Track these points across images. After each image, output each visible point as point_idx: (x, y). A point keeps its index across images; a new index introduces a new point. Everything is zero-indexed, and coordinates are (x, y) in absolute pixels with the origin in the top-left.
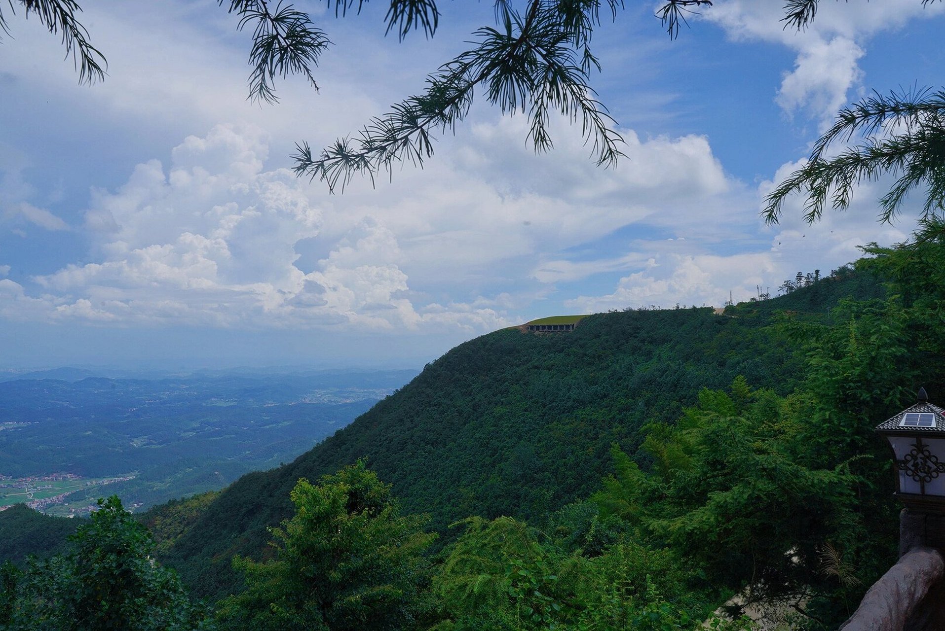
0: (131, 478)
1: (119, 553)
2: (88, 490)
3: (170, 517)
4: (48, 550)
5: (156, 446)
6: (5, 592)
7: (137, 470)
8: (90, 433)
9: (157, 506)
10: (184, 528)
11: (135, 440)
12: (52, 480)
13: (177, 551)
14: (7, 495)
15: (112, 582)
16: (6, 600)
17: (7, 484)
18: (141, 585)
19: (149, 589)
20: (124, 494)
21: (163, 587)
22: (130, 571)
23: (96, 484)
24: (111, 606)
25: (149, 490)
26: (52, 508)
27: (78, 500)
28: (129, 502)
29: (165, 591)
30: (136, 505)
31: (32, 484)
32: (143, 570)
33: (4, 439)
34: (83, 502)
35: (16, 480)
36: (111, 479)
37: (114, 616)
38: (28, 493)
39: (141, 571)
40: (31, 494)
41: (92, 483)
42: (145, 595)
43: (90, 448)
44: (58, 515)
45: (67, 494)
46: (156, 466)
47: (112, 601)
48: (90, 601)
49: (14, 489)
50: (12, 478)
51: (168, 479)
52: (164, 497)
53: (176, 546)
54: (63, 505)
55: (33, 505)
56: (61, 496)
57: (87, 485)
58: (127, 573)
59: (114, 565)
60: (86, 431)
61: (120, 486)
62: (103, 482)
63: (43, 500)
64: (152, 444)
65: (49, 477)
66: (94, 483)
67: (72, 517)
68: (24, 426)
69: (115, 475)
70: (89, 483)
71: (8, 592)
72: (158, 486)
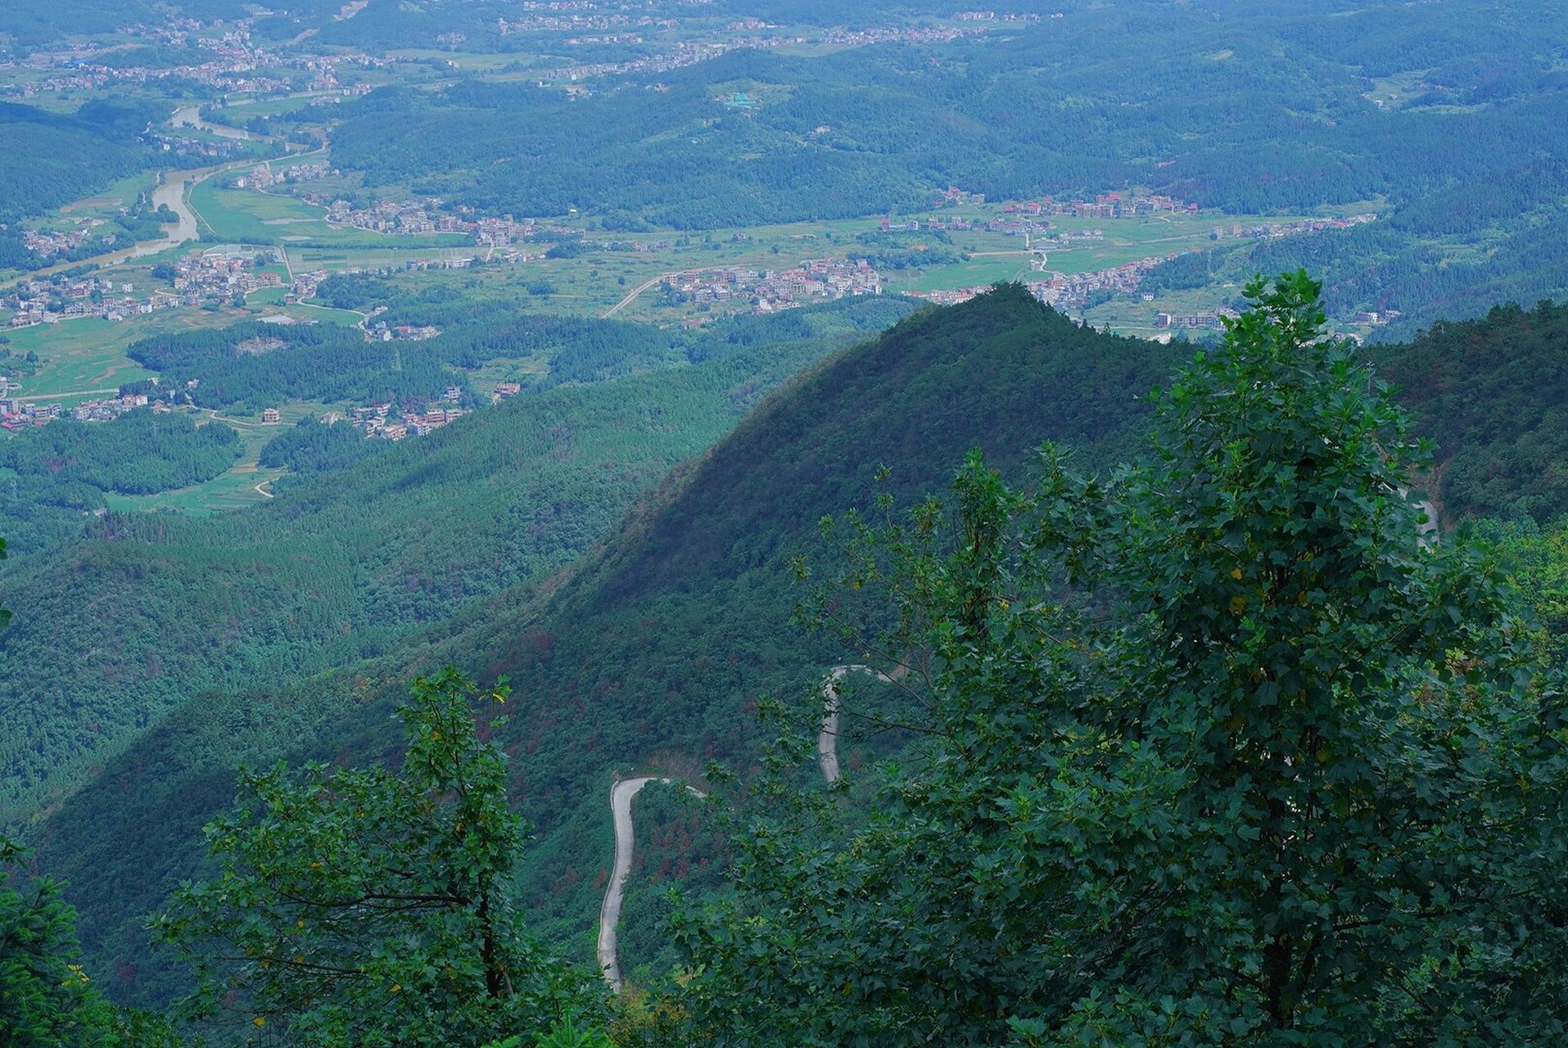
0: (1362, 219)
1: (1307, 465)
2: (1219, 252)
3: (1496, 367)
4: (1091, 438)
5: (1455, 110)
6: (969, 549)
7: (1383, 192)
8: (1226, 55)
9: (1447, 325)
10: (1542, 412)
11: (1381, 85)
12: (1105, 213)
13: (1512, 488)
14: (973, 255)
15: (1279, 558)
16: (972, 572)
17: (972, 218)
18: (1373, 584)
19: (1401, 600)
20: (1336, 273)
21: (1446, 598)
22: (1337, 530)
23: (1244, 235)
24: (1273, 637)
25: (1424, 268)
26: (1105, 306)
27: (1185, 287)
28: (1351, 305)
29: (1455, 613)
30: (1374, 315)
31: (1045, 224)
32: (1383, 532)
33: (960, 69)
34: (1200, 292)
35: (998, 207)
36: (1293, 220)
37: (1282, 670)
38: (1032, 251)
39: (1374, 536)
40: (1041, 256)
41: (1232, 229)
42: (1385, 616)
43: (1228, 112)
44: (1123, 330)
45: (1150, 264)
46: (1451, 181)
47: (1275, 621)
48: (1210, 611)
49: (992, 234)
50: (986, 201)
51: (1494, 232)
52: (1476, 294)
53: (1511, 473)
54: (1136, 298)
55: (1046, 292)
56: (1133, 269)
57: (1214, 237)
58: (1325, 536)
59: (1288, 504)
60: (1215, 50)
61: (1326, 245)
62: (1266, 232)
63: (1077, 279)
64: (1444, 101)
65: (1095, 202)
66: (1238, 231)
67: (1164, 339)
68: (1016, 26)
69: (1304, 206)
70: (1220, 232)
71: (976, 550)
72: (1456, 253)
